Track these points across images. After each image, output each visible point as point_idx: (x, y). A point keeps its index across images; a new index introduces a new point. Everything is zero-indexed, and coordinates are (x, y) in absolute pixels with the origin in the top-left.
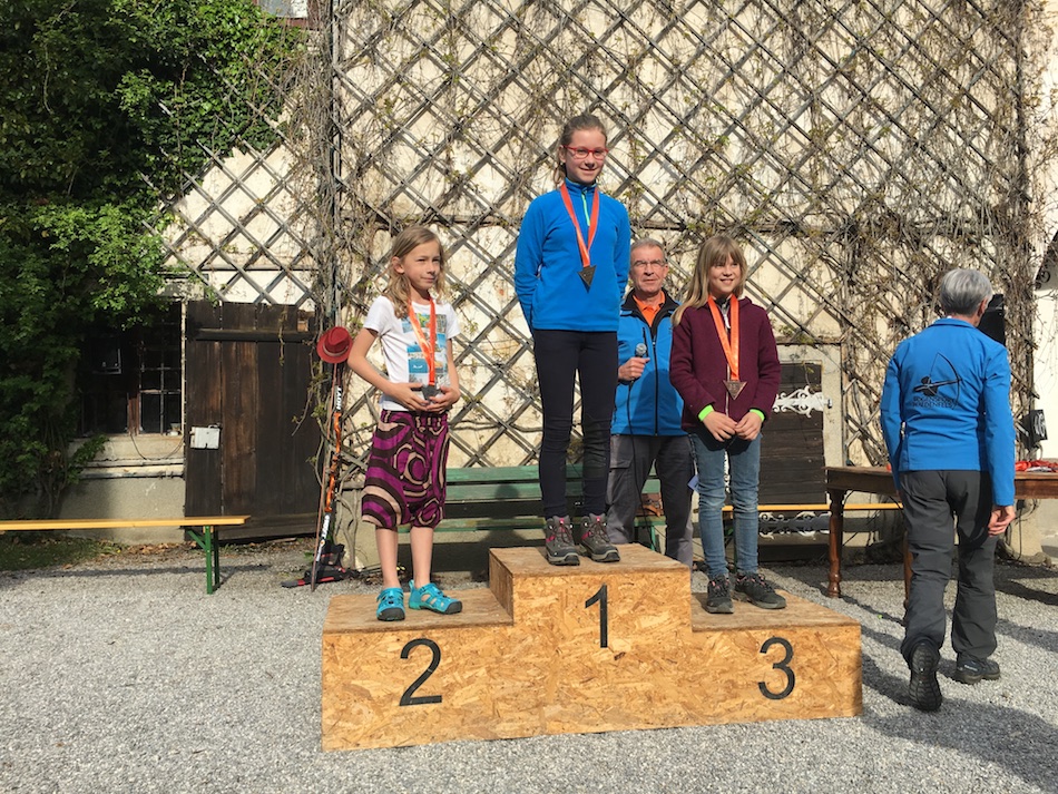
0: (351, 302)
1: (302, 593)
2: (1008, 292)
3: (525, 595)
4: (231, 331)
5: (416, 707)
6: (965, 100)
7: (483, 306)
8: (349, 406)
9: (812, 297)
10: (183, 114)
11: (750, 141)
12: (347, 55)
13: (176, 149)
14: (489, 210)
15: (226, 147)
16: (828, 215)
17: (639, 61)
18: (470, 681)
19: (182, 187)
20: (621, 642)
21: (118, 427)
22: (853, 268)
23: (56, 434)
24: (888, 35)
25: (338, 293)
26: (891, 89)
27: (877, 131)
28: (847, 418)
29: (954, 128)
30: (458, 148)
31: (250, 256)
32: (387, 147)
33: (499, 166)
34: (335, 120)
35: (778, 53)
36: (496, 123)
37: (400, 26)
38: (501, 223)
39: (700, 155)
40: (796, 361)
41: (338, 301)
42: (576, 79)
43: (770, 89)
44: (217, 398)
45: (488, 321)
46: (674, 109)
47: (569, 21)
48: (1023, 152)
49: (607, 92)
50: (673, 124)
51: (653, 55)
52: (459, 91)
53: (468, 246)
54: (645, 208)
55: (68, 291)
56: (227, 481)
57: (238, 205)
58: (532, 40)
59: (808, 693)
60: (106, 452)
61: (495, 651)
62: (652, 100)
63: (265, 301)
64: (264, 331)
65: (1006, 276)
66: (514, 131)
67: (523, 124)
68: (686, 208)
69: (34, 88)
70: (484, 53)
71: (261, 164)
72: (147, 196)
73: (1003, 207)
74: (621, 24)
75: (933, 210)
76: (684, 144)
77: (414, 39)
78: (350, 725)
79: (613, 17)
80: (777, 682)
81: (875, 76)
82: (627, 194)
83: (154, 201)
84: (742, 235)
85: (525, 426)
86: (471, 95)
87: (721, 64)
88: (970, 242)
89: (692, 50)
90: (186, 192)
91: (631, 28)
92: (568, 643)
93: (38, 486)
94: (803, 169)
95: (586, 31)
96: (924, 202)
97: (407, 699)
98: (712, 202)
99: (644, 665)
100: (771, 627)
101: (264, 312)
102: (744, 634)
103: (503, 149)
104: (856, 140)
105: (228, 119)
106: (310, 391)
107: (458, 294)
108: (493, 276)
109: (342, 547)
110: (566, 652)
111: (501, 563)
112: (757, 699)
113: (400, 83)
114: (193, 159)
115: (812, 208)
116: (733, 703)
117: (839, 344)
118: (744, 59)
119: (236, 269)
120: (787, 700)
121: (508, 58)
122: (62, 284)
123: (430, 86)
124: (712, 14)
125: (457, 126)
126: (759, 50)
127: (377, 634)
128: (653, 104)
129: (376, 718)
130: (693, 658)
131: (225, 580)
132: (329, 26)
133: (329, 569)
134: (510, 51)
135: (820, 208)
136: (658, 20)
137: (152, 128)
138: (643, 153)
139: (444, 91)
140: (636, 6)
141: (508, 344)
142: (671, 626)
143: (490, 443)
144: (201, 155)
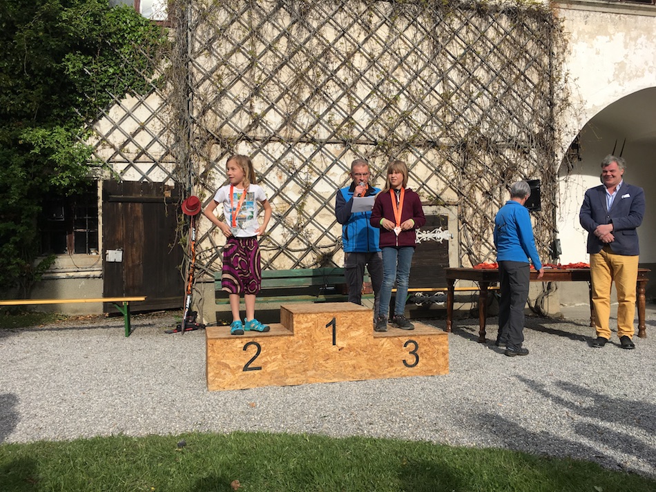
0: (200, 183)
1: (177, 337)
2: (543, 178)
3: (299, 322)
4: (128, 197)
5: (250, 372)
6: (522, 77)
7: (271, 185)
8: (199, 238)
9: (443, 181)
10: (98, 75)
11: (411, 98)
12: (196, 50)
13: (93, 94)
14: (273, 134)
15: (122, 93)
16: (451, 137)
17: (353, 55)
18: (274, 360)
19: (98, 116)
20: (342, 343)
21: (60, 250)
22: (464, 165)
23: (28, 254)
24: (483, 42)
25: (192, 178)
26: (484, 71)
27: (477, 94)
28: (461, 244)
29: (517, 93)
30: (256, 100)
31: (137, 155)
32: (218, 99)
33: (278, 110)
34: (190, 85)
35: (426, 52)
36: (277, 87)
37: (225, 34)
38: (280, 140)
39: (385, 105)
40: (435, 214)
41: (192, 182)
42: (319, 64)
43: (421, 71)
44: (120, 234)
45: (273, 193)
46: (371, 80)
47: (316, 33)
48: (552, 105)
49: (336, 71)
50: (371, 89)
51: (360, 52)
52: (257, 69)
53: (262, 153)
54: (356, 133)
56: (127, 280)
57: (129, 126)
58: (296, 43)
59: (425, 365)
60: (56, 264)
61: (285, 347)
62: (360, 76)
63: (145, 180)
64: (146, 196)
65: (542, 170)
66: (287, 91)
67: (291, 88)
68: (378, 133)
69: (13, 60)
70: (270, 49)
71: (142, 103)
72: (78, 121)
73: (541, 135)
74: (343, 35)
75: (505, 135)
76: (377, 100)
77: (233, 41)
78: (220, 380)
79: (339, 31)
80: (411, 360)
81: (476, 64)
82: (347, 126)
83: (82, 123)
84: (407, 148)
85: (293, 248)
86: (263, 72)
87: (396, 57)
88: (525, 153)
89: (380, 49)
90: (100, 118)
91: (348, 37)
92: (318, 344)
93: (18, 283)
94: (438, 113)
95: (324, 39)
96: (501, 131)
97: (246, 368)
98: (391, 131)
99: (352, 353)
100: (409, 336)
101: (145, 186)
102: (396, 339)
103: (280, 101)
104: (466, 98)
105: (123, 77)
106: (177, 230)
108: (275, 169)
109: (196, 313)
110: (317, 347)
111: (287, 309)
112: (402, 367)
113: (225, 65)
114: (104, 100)
115: (442, 134)
116: (391, 369)
117: (457, 205)
118: (408, 55)
119: (129, 162)
120: (415, 368)
121: (283, 53)
122: (31, 171)
123: (241, 67)
124: (391, 30)
125: (256, 88)
126: (416, 50)
127: (232, 340)
128: (360, 78)
129: (232, 376)
130: (374, 350)
132: (185, 33)
133: (191, 324)
134: (285, 48)
135: (447, 133)
136: (363, 33)
137: (81, 82)
138: (355, 104)
139: (249, 70)
140: (351, 26)
141: (284, 205)
142: (364, 336)
143: (275, 258)
144: (108, 98)
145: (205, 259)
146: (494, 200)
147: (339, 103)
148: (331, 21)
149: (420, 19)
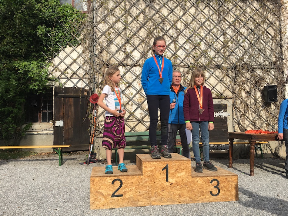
0: (99, 87)
1: (85, 166)
2: (278, 84)
3: (146, 167)
4: (66, 95)
5: (115, 197)
6: (266, 32)
7: (135, 88)
8: (98, 115)
9: (224, 86)
10: (54, 37)
11: (207, 44)
12: (98, 21)
13: (52, 46)
14: (136, 62)
15: (65, 45)
16: (228, 64)
17: (177, 22)
18: (130, 191)
19: (53, 56)
20: (172, 180)
21: (36, 121)
22: (235, 78)
23: (19, 123)
24: (244, 15)
25: (95, 85)
26: (245, 29)
27: (242, 41)
28: (234, 119)
29: (263, 40)
30: (128, 45)
31: (72, 75)
32: (108, 45)
33: (139, 50)
34: (95, 38)
35: (214, 20)
36: (138, 39)
37: (112, 13)
38: (139, 66)
39: (193, 47)
40: (220, 103)
41: (95, 87)
42: (160, 27)
43: (212, 30)
44: (62, 113)
45: (136, 92)
46: (186, 35)
47: (158, 11)
48: (282, 46)
49: (168, 30)
50: (186, 39)
51: (180, 21)
52: (128, 30)
53: (130, 72)
54: (178, 61)
55: (22, 84)
56: (65, 135)
57: (68, 61)
58: (148, 17)
59: (223, 195)
60: (32, 127)
61: (137, 182)
62: (180, 33)
63: (75, 87)
64: (75, 95)
65: (277, 80)
66: (143, 41)
67: (145, 39)
68: (190, 62)
69: (14, 29)
70: (135, 20)
71: (75, 50)
72: (44, 58)
73: (276, 61)
74: (172, 12)
75: (257, 62)
76: (189, 44)
77: (116, 16)
78: (98, 202)
79: (170, 11)
80: (215, 191)
81: (241, 26)
82: (174, 58)
83: (46, 60)
84: (205, 69)
85: (146, 121)
86: (131, 31)
87: (199, 23)
88: (267, 71)
89: (191, 19)
90: (55, 57)
91: (174, 13)
92: (157, 180)
93: (14, 136)
94: (221, 51)
95: (162, 14)
96: (255, 60)
97: (113, 196)
98: (197, 60)
99: (178, 186)
100: (213, 176)
101: (75, 90)
102: (206, 178)
103: (140, 46)
104: (236, 43)
105: (66, 38)
106: (88, 111)
107: (128, 85)
108: (137, 80)
109: (96, 153)
110: (157, 183)
111: (139, 158)
112: (209, 196)
113: (112, 28)
114: (56, 49)
115: (224, 62)
116: (203, 197)
117: (232, 99)
118: (205, 22)
119: (68, 78)
120: (218, 196)
121: (141, 21)
122: (21, 82)
123: (120, 29)
124: (196, 9)
125: (128, 40)
126: (209, 19)
127: (105, 178)
128: (181, 34)
129: (105, 200)
130: (192, 185)
131: (64, 162)
132: (93, 13)
133: (92, 160)
134: (142, 19)
135: (226, 62)
136: (182, 11)
137: (45, 40)
138: (178, 47)
139: (124, 30)
140: (176, 7)
141: (141, 98)
142: (186, 176)
143: (136, 125)
144: (59, 48)
145: (101, 126)
146: (252, 96)
147: (170, 47)
148: (166, 5)
149: (211, 4)
